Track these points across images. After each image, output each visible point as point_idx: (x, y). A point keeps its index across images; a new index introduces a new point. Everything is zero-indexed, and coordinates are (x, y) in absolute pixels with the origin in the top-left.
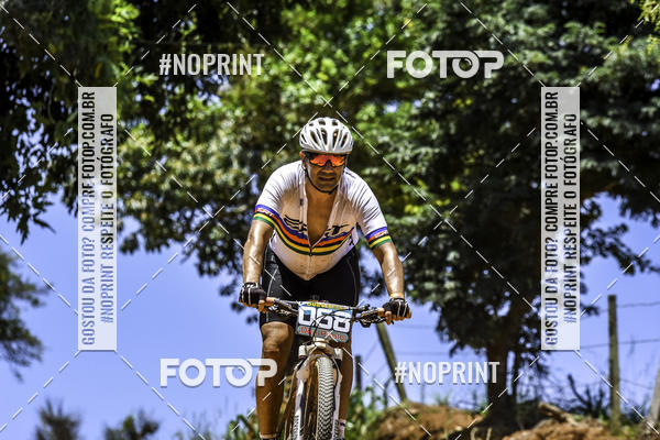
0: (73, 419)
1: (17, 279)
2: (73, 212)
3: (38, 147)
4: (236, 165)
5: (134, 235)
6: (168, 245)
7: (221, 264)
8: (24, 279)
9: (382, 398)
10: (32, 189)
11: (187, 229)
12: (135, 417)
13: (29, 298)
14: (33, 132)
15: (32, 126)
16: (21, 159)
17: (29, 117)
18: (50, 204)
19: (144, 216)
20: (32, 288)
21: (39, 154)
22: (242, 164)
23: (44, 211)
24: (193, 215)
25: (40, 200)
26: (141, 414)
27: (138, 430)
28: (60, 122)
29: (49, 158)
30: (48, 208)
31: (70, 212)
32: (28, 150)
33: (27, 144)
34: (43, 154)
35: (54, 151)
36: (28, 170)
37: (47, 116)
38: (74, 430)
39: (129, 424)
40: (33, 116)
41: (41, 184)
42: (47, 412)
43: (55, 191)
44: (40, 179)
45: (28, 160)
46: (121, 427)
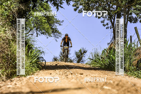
1: (56, 19)
5: (81, 9)
8: (57, 19)
9: (136, 45)
13: (59, 23)
19: (83, 5)
20: (59, 21)
23: (62, 4)
27: (82, 52)
31: (67, 4)
46: (79, 51)
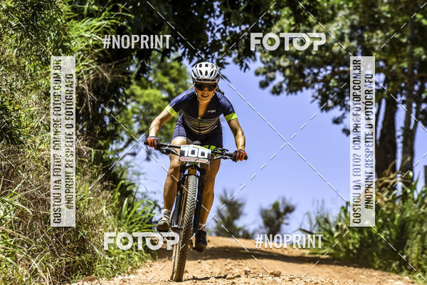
0: (239, 202)
2: (243, 69)
3: (222, 26)
4: (347, 39)
5: (281, 83)
6: (302, 91)
7: (336, 104)
10: (216, 54)
11: (315, 81)
12: (280, 202)
14: (218, 16)
15: (217, 13)
16: (209, 34)
17: (215, 7)
18: (228, 64)
19: (288, 72)
21: (222, 30)
22: (351, 39)
23: (224, 68)
24: (319, 72)
25: (221, 61)
26: (284, 200)
27: (282, 210)
28: (235, 10)
29: (228, 34)
30: (226, 66)
31: (241, 68)
32: (213, 28)
33: (213, 24)
34: (224, 32)
35: (231, 29)
36: (214, 41)
37: (226, 7)
38: (241, 209)
39: (276, 206)
40: (218, 6)
41: (222, 50)
42: (224, 198)
43: (230, 55)
44: (221, 47)
45: (214, 35)
46: (271, 208)
